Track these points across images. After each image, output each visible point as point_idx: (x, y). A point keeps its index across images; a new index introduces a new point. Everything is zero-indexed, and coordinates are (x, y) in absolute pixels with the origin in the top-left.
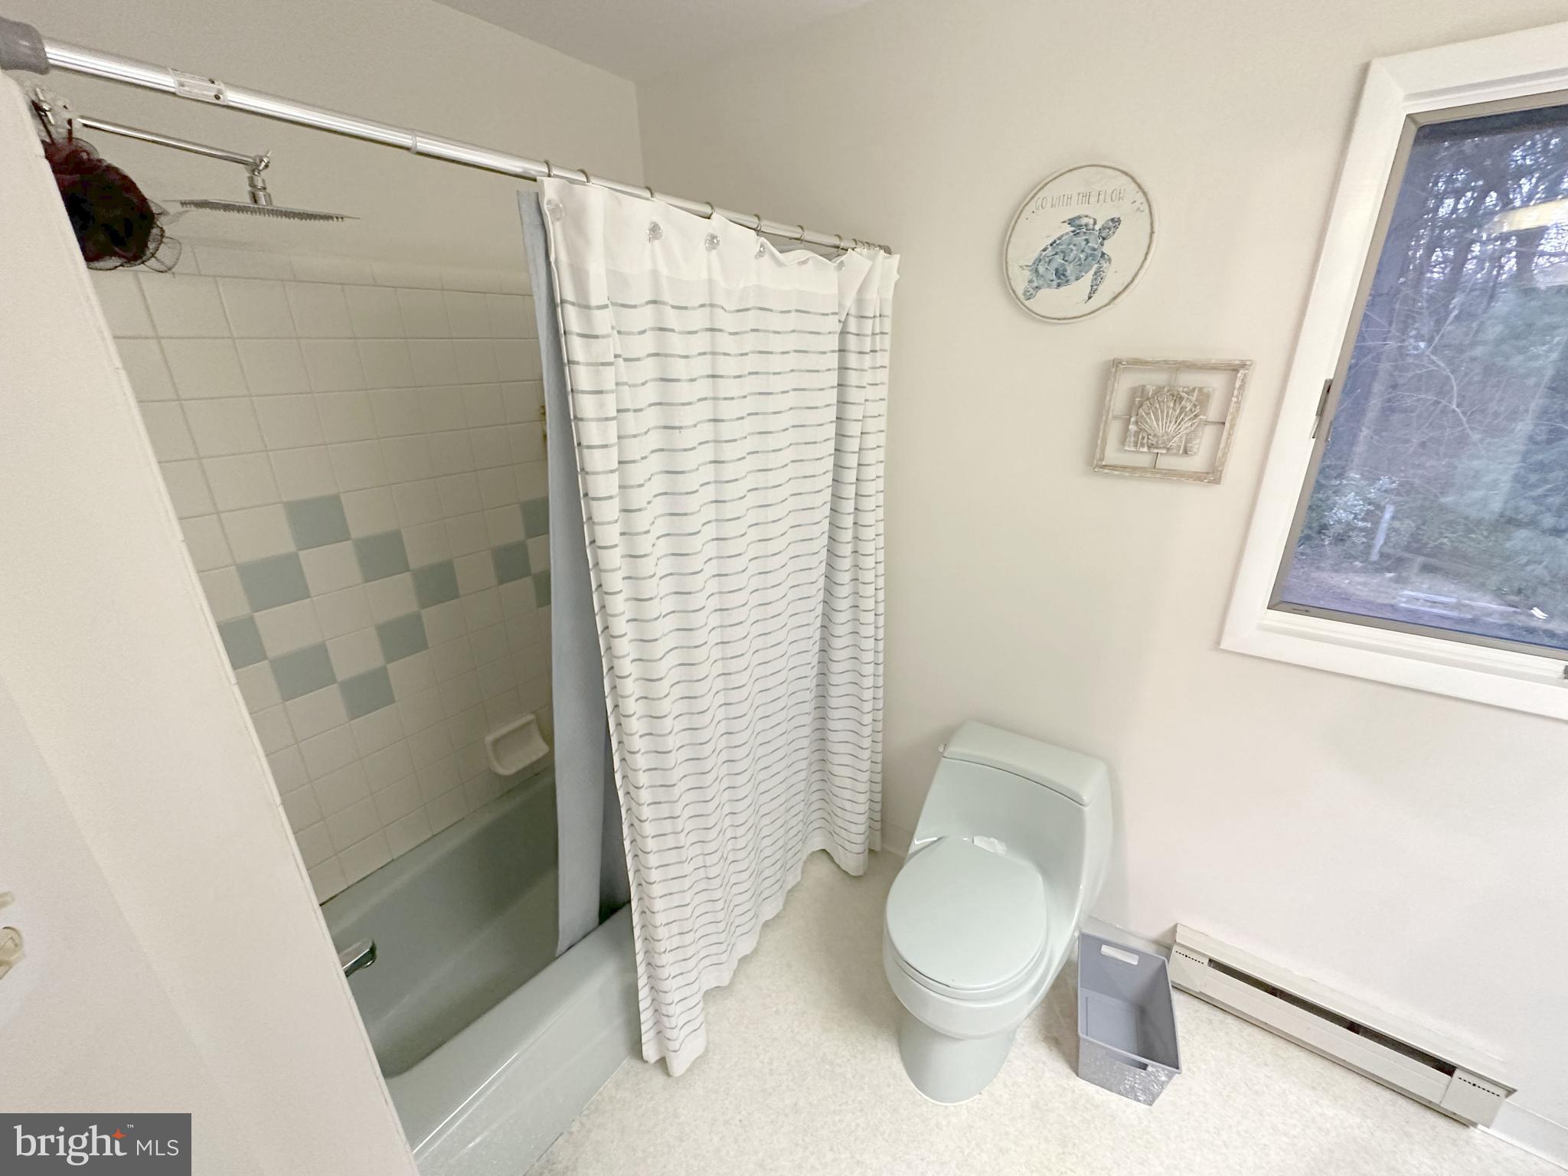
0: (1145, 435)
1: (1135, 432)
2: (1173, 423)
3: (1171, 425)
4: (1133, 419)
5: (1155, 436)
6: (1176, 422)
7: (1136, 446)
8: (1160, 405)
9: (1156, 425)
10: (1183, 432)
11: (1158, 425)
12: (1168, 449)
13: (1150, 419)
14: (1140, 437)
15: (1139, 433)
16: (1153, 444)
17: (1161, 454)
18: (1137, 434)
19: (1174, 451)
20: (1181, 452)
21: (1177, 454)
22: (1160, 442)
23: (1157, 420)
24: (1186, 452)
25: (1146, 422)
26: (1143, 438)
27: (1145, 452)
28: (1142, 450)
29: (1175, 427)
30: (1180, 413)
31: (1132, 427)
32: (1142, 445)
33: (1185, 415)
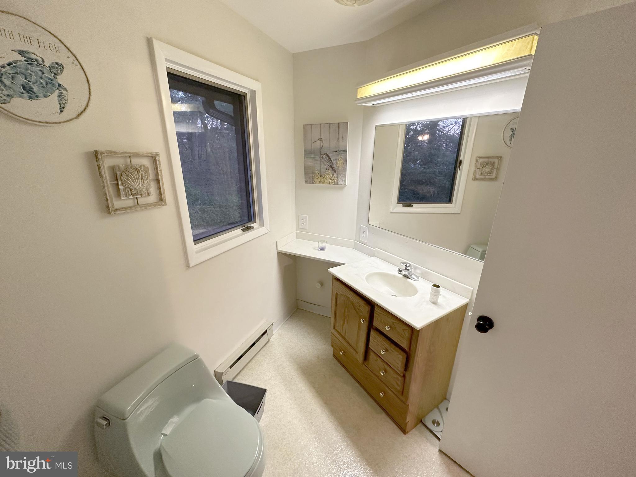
0: (129, 190)
1: (123, 189)
2: (141, 182)
3: (140, 183)
4: (120, 183)
5: (135, 189)
6: (142, 182)
7: (126, 196)
8: (132, 174)
9: (133, 184)
10: (146, 185)
11: (135, 184)
12: (141, 195)
13: (130, 181)
14: (127, 192)
15: (125, 189)
16: (135, 194)
17: (139, 197)
18: (124, 190)
19: (144, 195)
20: (147, 195)
21: (145, 196)
22: (139, 192)
23: (134, 182)
24: (149, 195)
25: (129, 184)
26: (128, 192)
27: (132, 198)
28: (130, 197)
29: (142, 184)
30: (142, 177)
31: (121, 187)
32: (129, 195)
33: (144, 178)
